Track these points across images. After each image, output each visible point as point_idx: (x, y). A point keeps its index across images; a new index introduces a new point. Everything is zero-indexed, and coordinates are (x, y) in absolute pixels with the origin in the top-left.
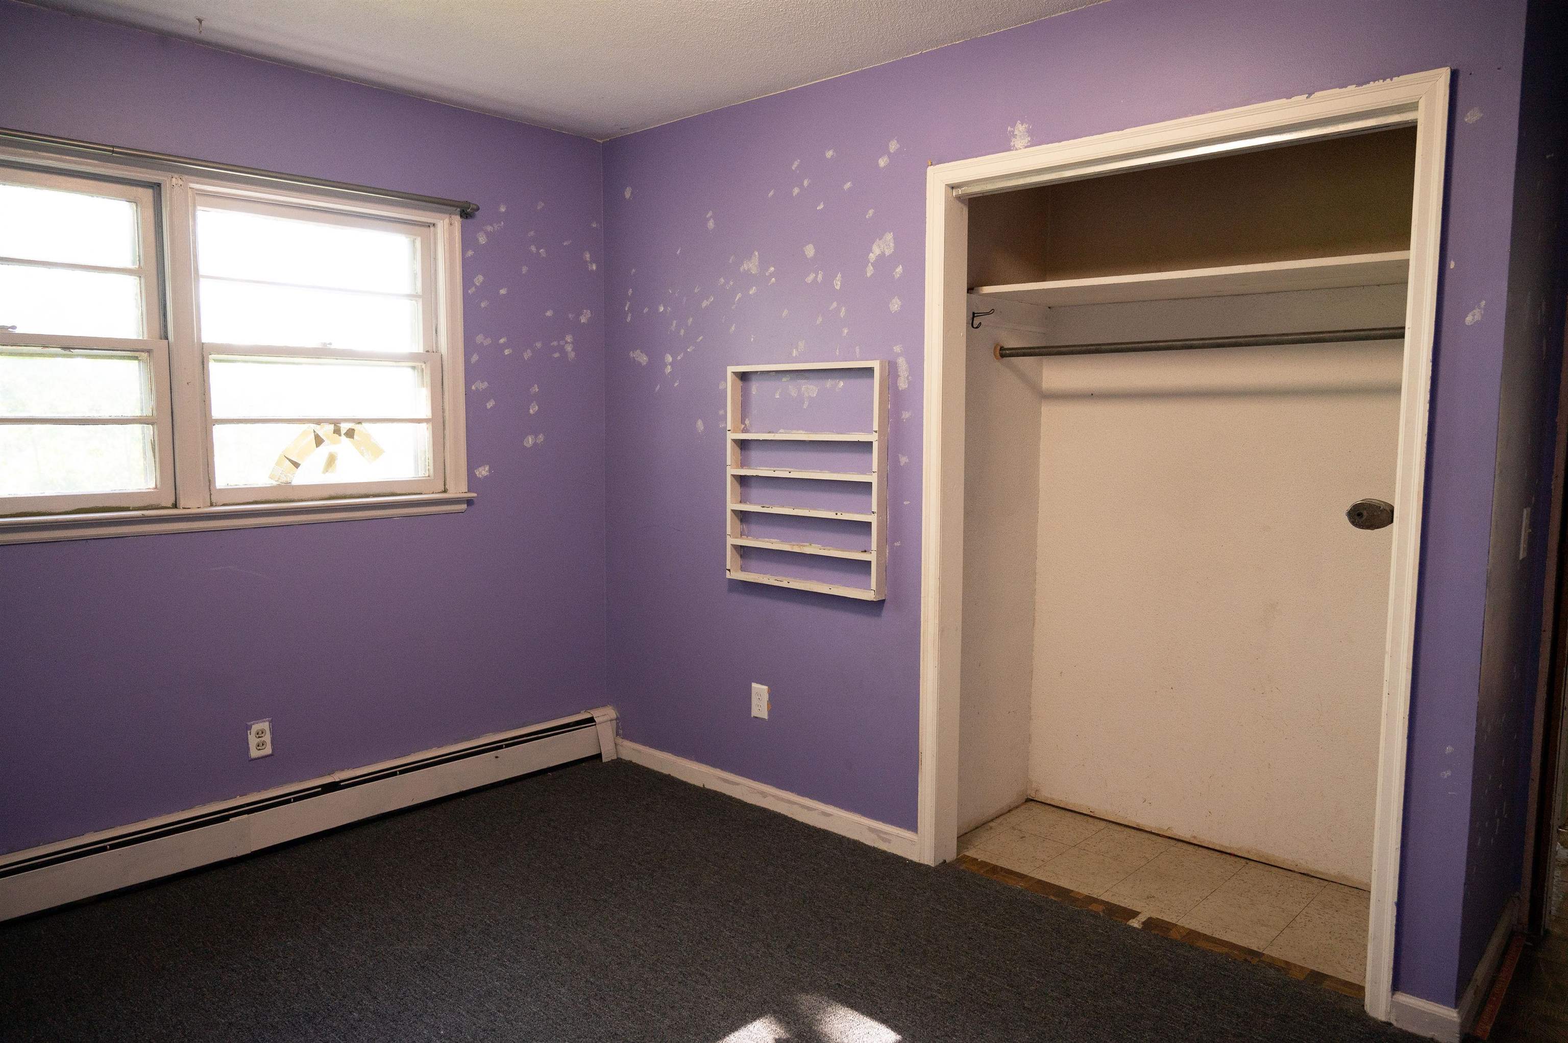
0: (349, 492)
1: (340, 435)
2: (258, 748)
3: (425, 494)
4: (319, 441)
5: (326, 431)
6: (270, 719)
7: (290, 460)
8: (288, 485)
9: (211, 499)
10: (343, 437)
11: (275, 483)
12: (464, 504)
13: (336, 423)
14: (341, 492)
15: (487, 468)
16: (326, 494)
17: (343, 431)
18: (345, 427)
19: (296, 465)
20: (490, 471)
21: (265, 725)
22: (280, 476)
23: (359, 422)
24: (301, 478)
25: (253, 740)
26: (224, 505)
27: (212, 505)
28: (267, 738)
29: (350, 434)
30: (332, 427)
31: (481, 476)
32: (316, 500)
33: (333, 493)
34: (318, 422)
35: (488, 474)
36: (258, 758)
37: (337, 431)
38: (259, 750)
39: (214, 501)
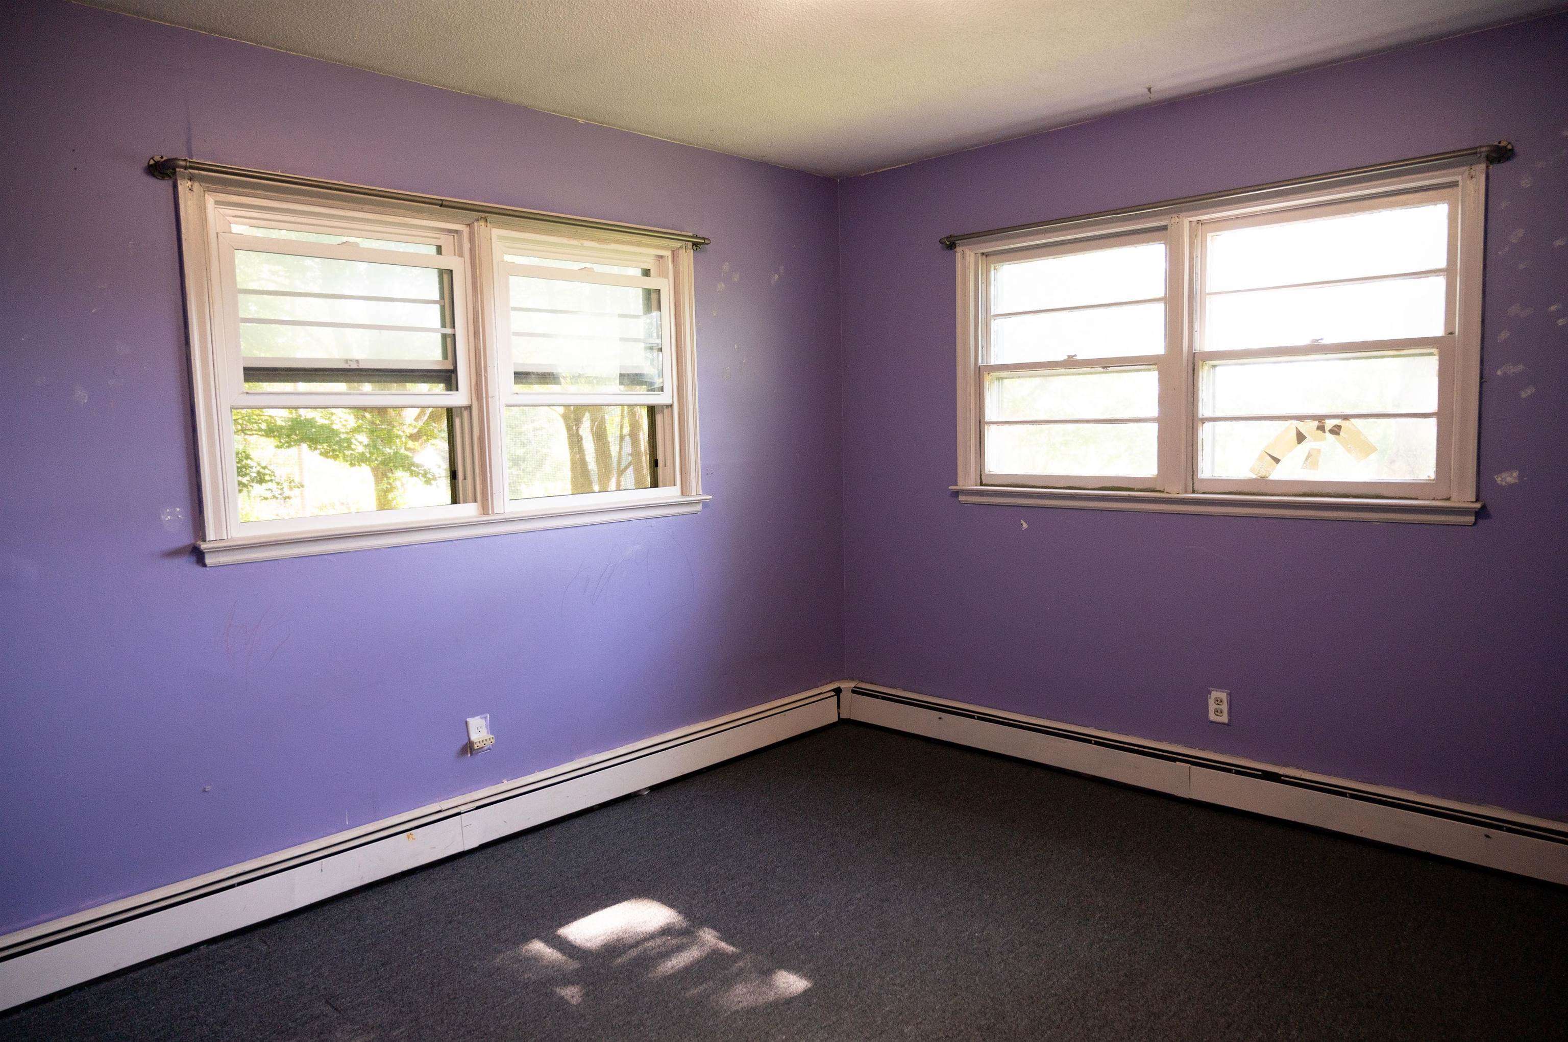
0: (1326, 491)
1: (1324, 432)
2: (1217, 713)
3: (1422, 499)
4: (1301, 438)
5: (1308, 428)
6: (1229, 691)
7: (1270, 455)
8: (1263, 480)
9: (1193, 487)
10: (1328, 434)
11: (1254, 477)
12: (1471, 515)
13: (1320, 418)
14: (1316, 490)
15: (1515, 474)
16: (1302, 490)
17: (1327, 428)
18: (1329, 424)
19: (1277, 461)
20: (1520, 477)
21: (1223, 695)
22: (1259, 470)
23: (1346, 417)
24: (1279, 473)
25: (1212, 706)
26: (1204, 493)
27: (1194, 492)
28: (1225, 707)
29: (1336, 431)
30: (1316, 423)
31: (1504, 483)
32: (1289, 495)
33: (1308, 490)
34: (1301, 418)
35: (1517, 481)
36: (1215, 723)
37: (1321, 428)
38: (1217, 715)
39: (1196, 488)
